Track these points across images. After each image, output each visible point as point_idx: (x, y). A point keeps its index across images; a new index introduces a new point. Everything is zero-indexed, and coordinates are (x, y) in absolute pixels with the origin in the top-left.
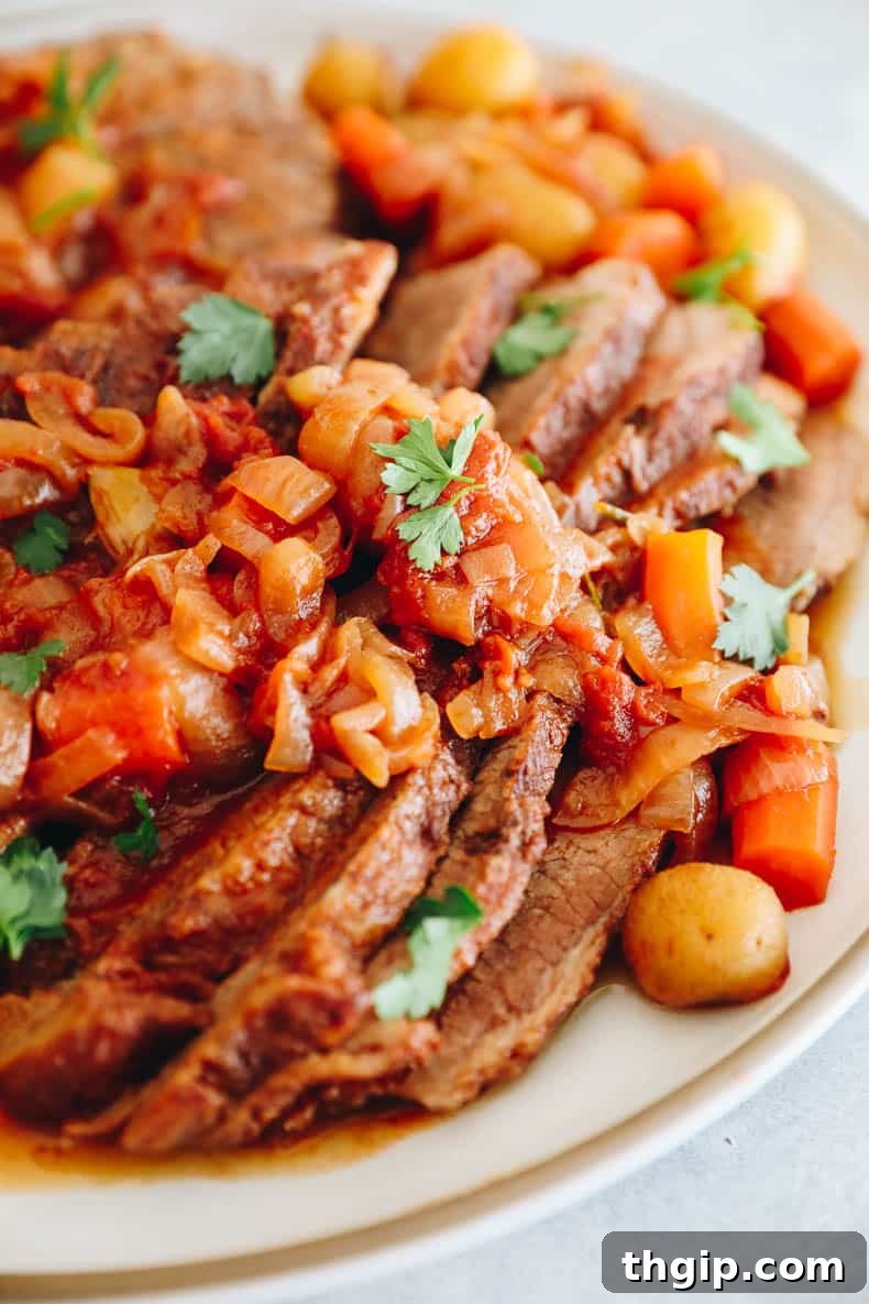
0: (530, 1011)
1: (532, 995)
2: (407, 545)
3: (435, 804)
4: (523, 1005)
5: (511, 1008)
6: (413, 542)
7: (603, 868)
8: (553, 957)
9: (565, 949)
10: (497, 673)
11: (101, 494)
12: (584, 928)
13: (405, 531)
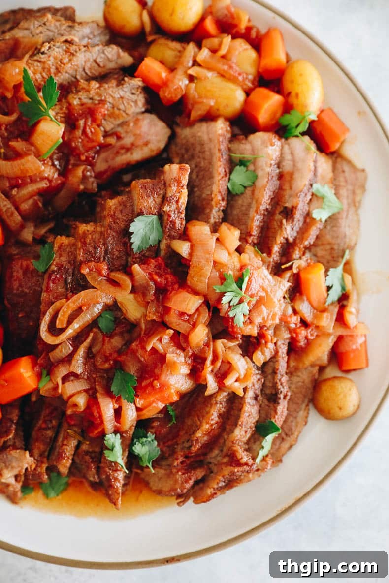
0: (292, 434)
1: (292, 429)
2: (233, 318)
3: (256, 390)
4: (290, 433)
5: (286, 435)
6: (235, 316)
7: (303, 382)
8: (295, 415)
9: (298, 412)
10: (266, 343)
11: (121, 303)
12: (302, 404)
13: (231, 314)
